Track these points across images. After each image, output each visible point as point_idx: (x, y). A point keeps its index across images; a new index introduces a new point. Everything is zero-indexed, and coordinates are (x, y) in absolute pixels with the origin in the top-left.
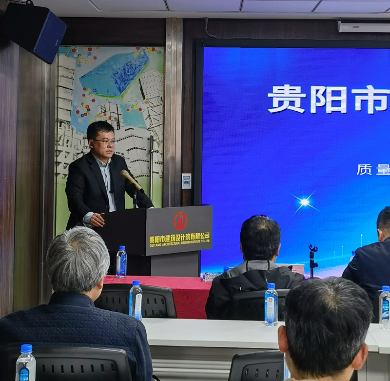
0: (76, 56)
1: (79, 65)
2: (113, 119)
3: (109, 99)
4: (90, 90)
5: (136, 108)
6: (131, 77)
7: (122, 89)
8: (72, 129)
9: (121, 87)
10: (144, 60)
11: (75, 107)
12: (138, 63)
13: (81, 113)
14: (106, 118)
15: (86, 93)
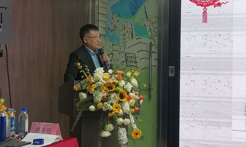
2: (129, 32)
3: (127, 20)
4: (116, 15)
5: (143, 24)
6: (140, 5)
7: (134, 13)
8: (106, 40)
9: (134, 11)
11: (108, 26)
13: (111, 29)
14: (125, 32)
15: (114, 17)
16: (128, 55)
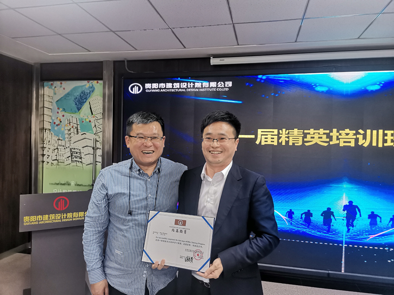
0: (53, 88)
1: (55, 94)
2: (74, 127)
3: (72, 115)
4: (61, 109)
5: (88, 120)
6: (85, 100)
7: (79, 108)
8: (52, 134)
10: (92, 89)
11: (53, 120)
12: (89, 92)
13: (56, 124)
14: (70, 127)
15: (59, 111)
16: (73, 150)
